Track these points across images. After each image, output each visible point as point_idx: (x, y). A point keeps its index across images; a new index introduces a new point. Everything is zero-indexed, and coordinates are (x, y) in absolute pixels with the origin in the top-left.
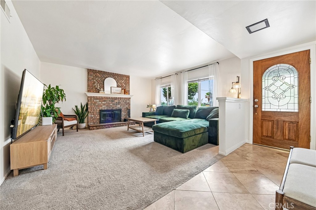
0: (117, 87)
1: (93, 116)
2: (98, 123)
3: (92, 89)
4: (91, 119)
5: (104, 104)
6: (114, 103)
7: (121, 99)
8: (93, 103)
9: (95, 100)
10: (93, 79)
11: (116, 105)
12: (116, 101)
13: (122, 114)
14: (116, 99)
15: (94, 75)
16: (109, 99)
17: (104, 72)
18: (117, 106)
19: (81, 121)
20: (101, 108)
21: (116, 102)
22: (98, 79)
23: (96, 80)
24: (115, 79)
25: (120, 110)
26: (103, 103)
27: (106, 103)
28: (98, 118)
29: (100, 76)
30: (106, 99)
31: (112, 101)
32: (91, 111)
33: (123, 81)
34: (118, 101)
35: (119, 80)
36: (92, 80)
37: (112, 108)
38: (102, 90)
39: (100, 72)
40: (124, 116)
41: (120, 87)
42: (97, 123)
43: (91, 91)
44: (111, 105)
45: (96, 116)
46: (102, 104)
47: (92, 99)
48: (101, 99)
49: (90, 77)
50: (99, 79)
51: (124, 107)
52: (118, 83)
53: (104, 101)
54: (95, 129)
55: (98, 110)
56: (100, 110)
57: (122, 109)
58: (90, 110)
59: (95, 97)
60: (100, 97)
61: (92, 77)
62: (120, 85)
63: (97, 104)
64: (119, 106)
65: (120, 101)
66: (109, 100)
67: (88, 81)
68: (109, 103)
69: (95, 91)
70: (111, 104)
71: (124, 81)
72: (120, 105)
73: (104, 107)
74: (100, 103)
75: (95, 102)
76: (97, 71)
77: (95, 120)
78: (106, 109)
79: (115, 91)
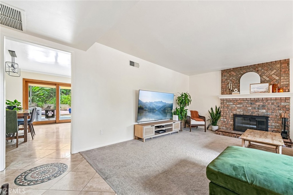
0: (261, 83)
1: (225, 120)
2: (232, 129)
3: (225, 91)
4: (224, 123)
5: (238, 108)
6: (254, 106)
7: (267, 100)
8: (226, 105)
9: (228, 102)
10: (227, 79)
11: (258, 109)
12: (258, 104)
13: (269, 124)
14: (257, 100)
15: (228, 75)
16: (247, 101)
17: (240, 67)
18: (260, 111)
19: (214, 123)
20: (234, 112)
21: (259, 106)
22: (232, 79)
23: (231, 80)
24: (257, 71)
25: (267, 118)
26: (238, 106)
27: (241, 106)
28: (231, 124)
29: (235, 74)
30: (242, 101)
31: (251, 104)
32: (224, 114)
33: (273, 72)
34: (262, 103)
35: (265, 72)
36: (226, 81)
37: (250, 113)
38: (236, 91)
39: (234, 69)
40: (274, 127)
41: (267, 82)
42: (230, 129)
43: (225, 93)
44: (249, 110)
45: (229, 120)
46: (237, 108)
47: (225, 101)
48: (235, 101)
49: (223, 78)
50: (234, 78)
51: (274, 114)
52: (264, 77)
53: (240, 104)
54: (221, 134)
55: (232, 114)
56: (234, 115)
57: (271, 116)
58: (222, 114)
59: (228, 99)
60: (233, 99)
61: (226, 78)
62: (268, 79)
63: (230, 108)
64: (264, 111)
65: (266, 103)
66: (247, 103)
67: (222, 82)
68: (247, 106)
69: (229, 93)
70: (250, 108)
71: (275, 71)
72: (265, 109)
73: (239, 112)
74: (234, 106)
75: (228, 105)
76: (231, 70)
77: (228, 125)
78: (242, 113)
79: (256, 90)
